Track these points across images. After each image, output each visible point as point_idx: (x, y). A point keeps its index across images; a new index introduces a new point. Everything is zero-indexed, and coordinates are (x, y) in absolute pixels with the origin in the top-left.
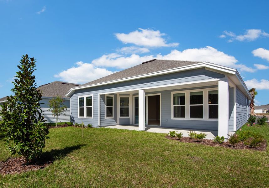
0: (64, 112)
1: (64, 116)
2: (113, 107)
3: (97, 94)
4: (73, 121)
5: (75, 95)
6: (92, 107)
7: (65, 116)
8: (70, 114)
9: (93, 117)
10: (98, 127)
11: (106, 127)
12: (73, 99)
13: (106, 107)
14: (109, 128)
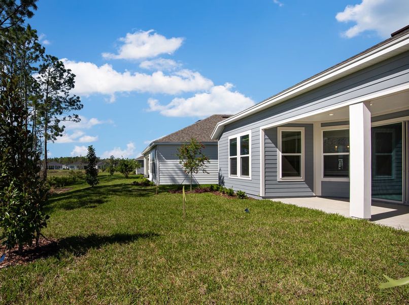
0: (204, 167)
1: (203, 174)
2: (302, 155)
3: (257, 129)
4: (223, 183)
5: (225, 135)
6: (250, 155)
7: (206, 174)
8: (219, 169)
9: (250, 177)
10: (261, 199)
11: (274, 200)
12: (223, 142)
13: (280, 155)
14: (280, 203)
